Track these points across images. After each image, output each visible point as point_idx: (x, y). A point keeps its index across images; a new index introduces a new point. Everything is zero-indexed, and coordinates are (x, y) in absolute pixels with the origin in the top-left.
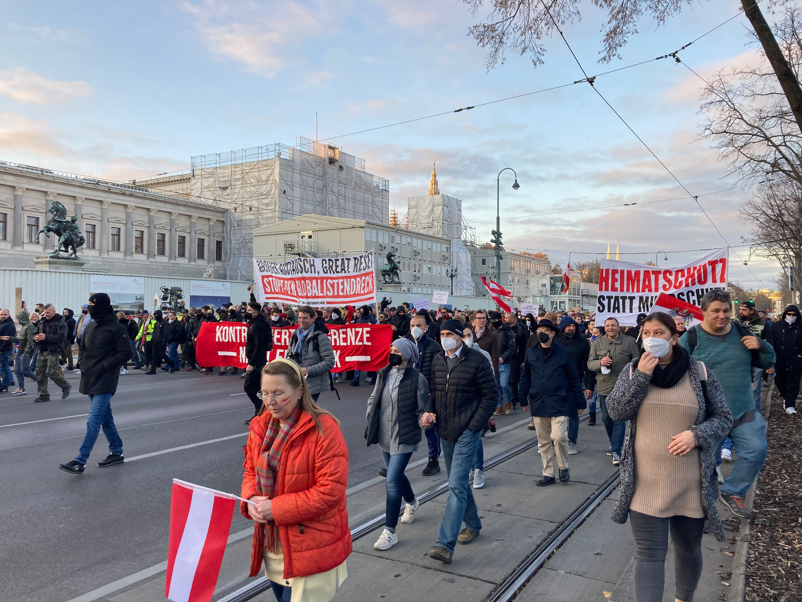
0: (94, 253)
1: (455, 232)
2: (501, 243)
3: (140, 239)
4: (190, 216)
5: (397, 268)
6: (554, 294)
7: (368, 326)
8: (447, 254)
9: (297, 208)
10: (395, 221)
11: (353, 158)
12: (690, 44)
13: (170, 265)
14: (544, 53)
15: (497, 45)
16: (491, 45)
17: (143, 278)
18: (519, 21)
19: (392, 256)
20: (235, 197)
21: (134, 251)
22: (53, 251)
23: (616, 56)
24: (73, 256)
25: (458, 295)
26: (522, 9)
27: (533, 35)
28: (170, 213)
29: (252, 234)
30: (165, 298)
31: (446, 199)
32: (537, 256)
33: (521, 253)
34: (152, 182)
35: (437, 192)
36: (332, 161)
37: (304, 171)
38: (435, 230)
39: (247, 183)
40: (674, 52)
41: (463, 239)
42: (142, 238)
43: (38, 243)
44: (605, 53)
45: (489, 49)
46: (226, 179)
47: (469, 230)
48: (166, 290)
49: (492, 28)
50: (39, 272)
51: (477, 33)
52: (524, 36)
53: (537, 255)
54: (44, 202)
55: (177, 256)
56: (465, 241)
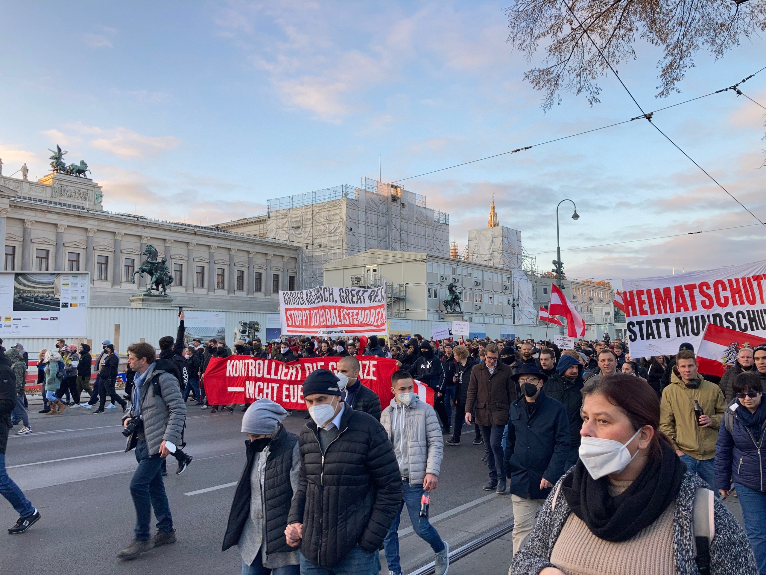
0: (181, 290)
1: (515, 262)
2: (562, 273)
3: (222, 276)
4: (266, 254)
5: (458, 299)
6: (619, 322)
7: (374, 359)
8: (508, 284)
9: (362, 244)
10: (455, 252)
11: (414, 195)
12: (751, 77)
13: (248, 299)
14: (599, 92)
15: (552, 88)
16: (546, 88)
17: (225, 313)
18: (574, 63)
19: (453, 287)
20: (306, 235)
21: (216, 288)
22: (146, 290)
23: (675, 90)
24: (163, 293)
25: (521, 323)
26: (576, 52)
27: (588, 75)
28: (248, 252)
29: (321, 269)
30: (244, 332)
31: (506, 230)
32: (599, 284)
33: (583, 281)
34: (233, 224)
35: (496, 224)
36: (395, 199)
37: (369, 209)
38: (495, 261)
39: (317, 222)
40: (734, 84)
41: (523, 268)
42: (223, 275)
43: (134, 283)
44: (663, 88)
45: (545, 91)
46: (298, 219)
47: (529, 260)
48: (245, 324)
49: (547, 72)
50: (134, 310)
51: (532, 78)
52: (579, 77)
53: (600, 282)
54: (139, 245)
55: (254, 291)
56: (526, 271)
